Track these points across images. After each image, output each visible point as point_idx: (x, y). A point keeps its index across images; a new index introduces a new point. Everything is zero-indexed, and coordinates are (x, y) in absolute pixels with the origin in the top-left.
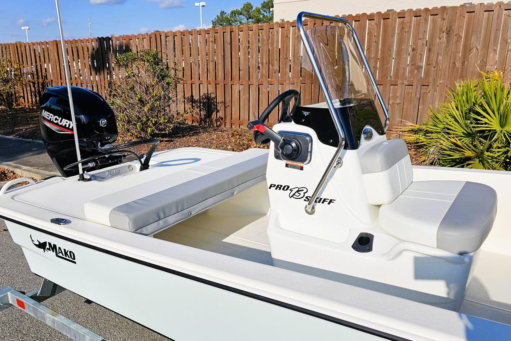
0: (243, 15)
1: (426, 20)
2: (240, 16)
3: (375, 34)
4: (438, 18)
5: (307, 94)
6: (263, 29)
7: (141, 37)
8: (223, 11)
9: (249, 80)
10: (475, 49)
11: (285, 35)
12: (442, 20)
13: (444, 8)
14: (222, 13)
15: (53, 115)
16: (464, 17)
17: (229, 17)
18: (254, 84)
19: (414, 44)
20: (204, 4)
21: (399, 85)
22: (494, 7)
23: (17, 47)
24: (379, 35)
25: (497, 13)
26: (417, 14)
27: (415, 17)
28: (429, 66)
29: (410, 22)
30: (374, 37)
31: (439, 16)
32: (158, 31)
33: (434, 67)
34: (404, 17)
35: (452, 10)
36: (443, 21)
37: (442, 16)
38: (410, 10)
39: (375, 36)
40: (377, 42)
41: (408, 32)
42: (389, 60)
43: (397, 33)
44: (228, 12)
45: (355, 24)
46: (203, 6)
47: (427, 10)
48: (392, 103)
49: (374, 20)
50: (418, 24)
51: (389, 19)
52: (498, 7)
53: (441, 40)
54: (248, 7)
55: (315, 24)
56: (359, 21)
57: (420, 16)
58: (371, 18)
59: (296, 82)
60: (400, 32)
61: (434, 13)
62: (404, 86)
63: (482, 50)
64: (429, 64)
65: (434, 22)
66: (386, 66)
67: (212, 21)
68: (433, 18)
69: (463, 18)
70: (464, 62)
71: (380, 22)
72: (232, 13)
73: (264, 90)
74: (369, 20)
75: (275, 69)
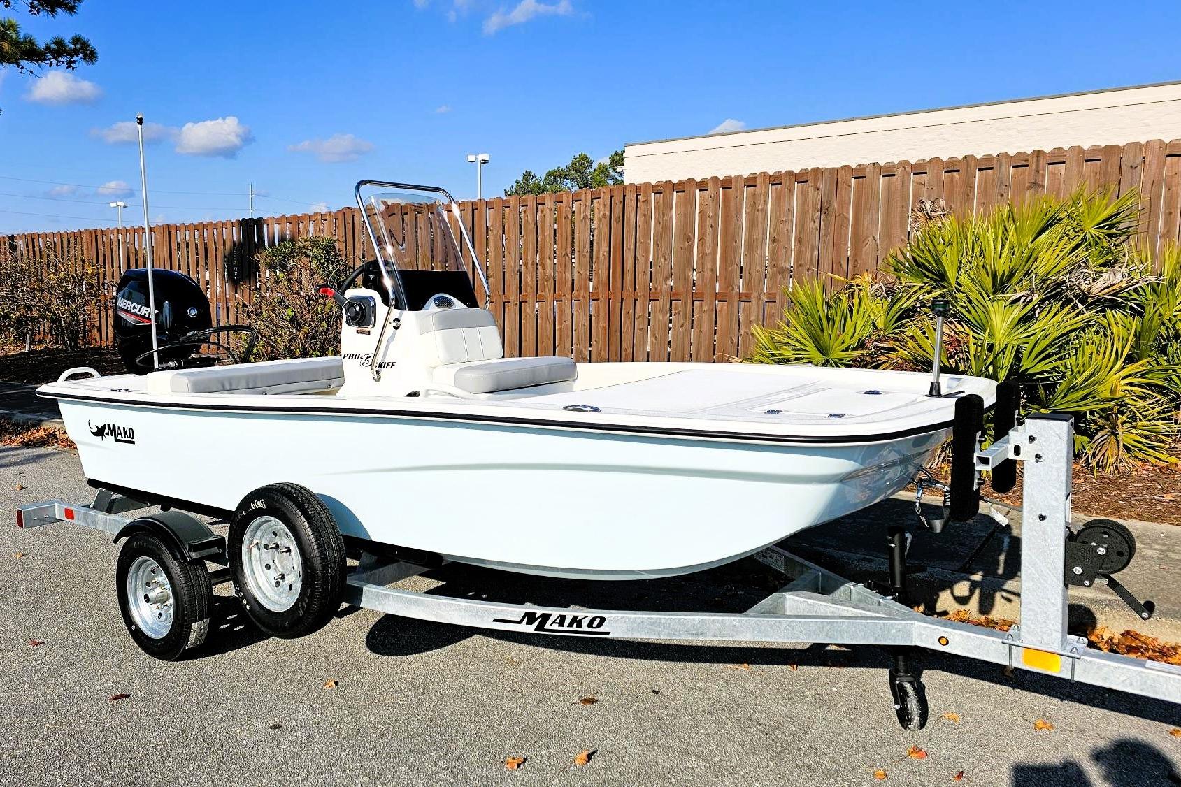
0: (572, 180)
1: (790, 190)
2: (565, 181)
3: (711, 214)
4: (809, 187)
5: (601, 319)
6: (527, 205)
7: (319, 218)
8: (528, 170)
9: (504, 293)
10: (871, 238)
11: (564, 215)
12: (815, 191)
13: (817, 171)
14: (528, 176)
15: (130, 303)
16: (850, 186)
17: (541, 183)
18: (512, 300)
19: (774, 232)
20: (486, 157)
21: (753, 302)
22: (895, 169)
23: (96, 236)
24: (716, 215)
25: (900, 180)
26: (776, 180)
27: (773, 186)
28: (800, 268)
29: (766, 194)
30: (708, 219)
31: (810, 183)
32: (349, 208)
33: (808, 270)
34: (755, 186)
35: (830, 173)
36: (817, 192)
37: (815, 184)
38: (764, 174)
39: (709, 217)
40: (714, 228)
41: (762, 210)
42: (735, 258)
43: (746, 213)
44: (541, 174)
45: (678, 197)
46: (485, 162)
47: (790, 173)
48: (745, 333)
49: (707, 190)
50: (778, 198)
51: (731, 188)
52: (901, 169)
53: (816, 224)
54: (582, 164)
55: (612, 197)
56: (684, 191)
57: (780, 184)
58: (702, 185)
59: (584, 297)
60: (752, 210)
61: (801, 178)
62: (761, 302)
63: (882, 241)
64: (801, 265)
65: (804, 193)
66: (730, 269)
67: (506, 192)
68: (803, 188)
69: (847, 187)
70: (856, 261)
71: (717, 193)
72: (549, 174)
73: (529, 311)
74: (700, 190)
75: (548, 273)
